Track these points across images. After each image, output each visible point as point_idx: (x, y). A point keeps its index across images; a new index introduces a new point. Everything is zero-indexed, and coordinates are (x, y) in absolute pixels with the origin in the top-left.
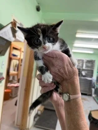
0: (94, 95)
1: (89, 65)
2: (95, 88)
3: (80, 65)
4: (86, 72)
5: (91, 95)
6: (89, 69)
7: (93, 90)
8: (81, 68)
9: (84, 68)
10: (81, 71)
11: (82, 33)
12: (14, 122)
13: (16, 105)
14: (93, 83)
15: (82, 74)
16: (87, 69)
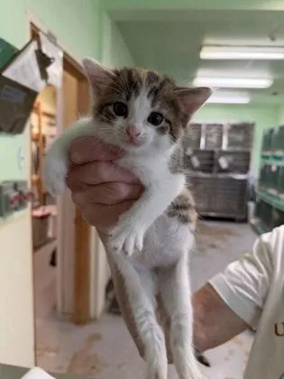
0: (253, 221)
1: (239, 137)
2: (257, 200)
3: (214, 140)
4: (230, 158)
5: (245, 221)
6: (238, 149)
7: (252, 206)
8: (216, 150)
9: (225, 147)
10: (216, 156)
12: (55, 307)
13: (53, 263)
14: (250, 187)
15: (219, 165)
16: (231, 149)
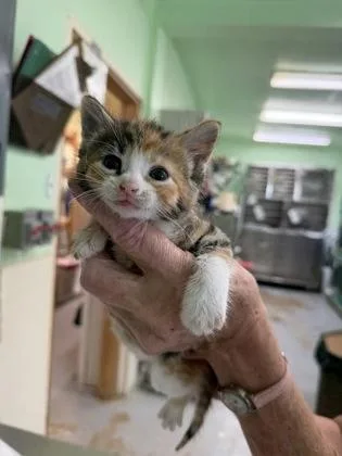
0: (328, 291)
4: (303, 212)
5: (318, 290)
7: (327, 272)
8: (286, 200)
10: (284, 208)
11: (305, 72)
13: (78, 321)
15: (288, 219)
